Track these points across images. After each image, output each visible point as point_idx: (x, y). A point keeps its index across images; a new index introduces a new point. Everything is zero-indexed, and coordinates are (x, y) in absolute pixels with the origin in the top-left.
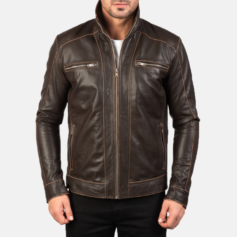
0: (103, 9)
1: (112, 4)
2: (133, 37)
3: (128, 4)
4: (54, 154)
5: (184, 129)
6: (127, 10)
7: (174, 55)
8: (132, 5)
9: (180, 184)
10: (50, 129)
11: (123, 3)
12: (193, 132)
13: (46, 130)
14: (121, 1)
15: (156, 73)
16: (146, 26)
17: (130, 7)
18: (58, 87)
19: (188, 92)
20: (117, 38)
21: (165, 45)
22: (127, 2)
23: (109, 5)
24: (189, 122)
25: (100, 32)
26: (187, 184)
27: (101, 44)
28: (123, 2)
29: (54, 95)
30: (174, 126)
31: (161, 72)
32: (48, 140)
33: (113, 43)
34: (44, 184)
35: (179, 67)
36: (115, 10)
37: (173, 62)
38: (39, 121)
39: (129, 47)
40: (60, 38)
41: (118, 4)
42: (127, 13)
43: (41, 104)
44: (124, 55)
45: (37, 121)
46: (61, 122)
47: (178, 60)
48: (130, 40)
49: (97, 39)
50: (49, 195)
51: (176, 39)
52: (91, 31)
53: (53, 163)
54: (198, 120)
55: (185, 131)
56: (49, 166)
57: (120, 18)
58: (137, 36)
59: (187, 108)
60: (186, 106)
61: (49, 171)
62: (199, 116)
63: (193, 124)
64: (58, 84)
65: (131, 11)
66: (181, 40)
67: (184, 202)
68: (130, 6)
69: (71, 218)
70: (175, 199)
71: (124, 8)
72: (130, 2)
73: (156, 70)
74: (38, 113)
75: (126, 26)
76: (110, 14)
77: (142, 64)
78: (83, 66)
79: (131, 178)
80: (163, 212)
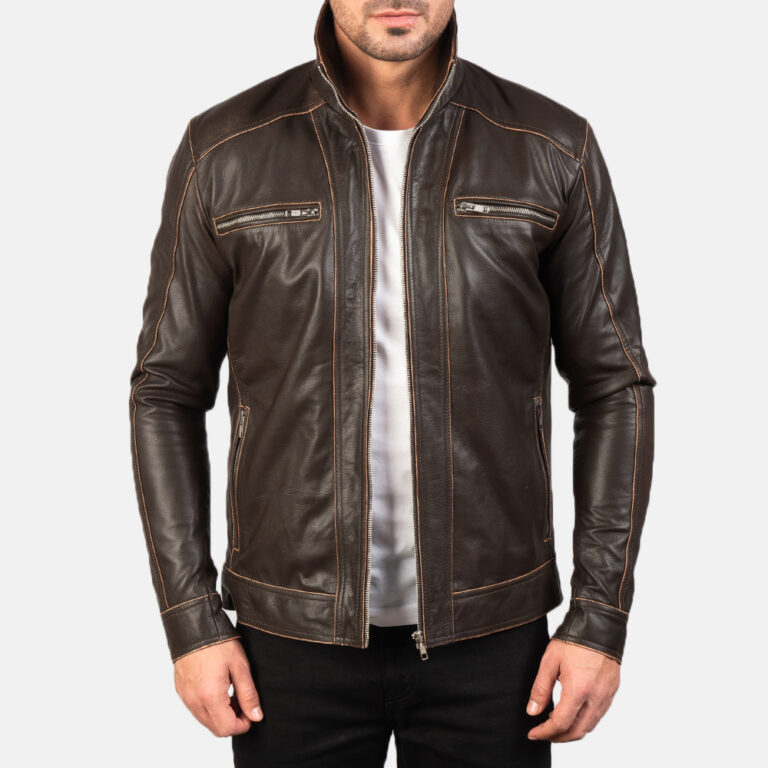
0: (341, 34)
1: (369, 16)
2: (442, 124)
3: (422, 12)
4: (191, 513)
5: (604, 413)
6: (418, 34)
7: (571, 177)
8: (432, 14)
9: (600, 592)
10: (173, 426)
11: (403, 10)
12: (635, 420)
13: (163, 432)
14: (397, 5)
15: (521, 235)
16: (481, 85)
17: (427, 21)
18: (200, 286)
19: (615, 298)
20: (387, 124)
21: (543, 143)
22: (416, 8)
23: (360, 19)
24: (623, 389)
25: (330, 105)
26: (621, 590)
27: (331, 143)
28: (406, 7)
29: (189, 312)
31: (535, 229)
32: (170, 465)
33: (374, 139)
34: (163, 608)
35: (588, 214)
36: (377, 35)
37: (569, 197)
38: (142, 399)
39: (432, 155)
40: (202, 129)
41: (388, 16)
42: (419, 43)
43: (145, 344)
44: (417, 180)
45: (135, 404)
47: (585, 194)
48: (432, 133)
49: (321, 129)
50: (180, 643)
51: (576, 127)
52: (301, 101)
53: (190, 539)
54: (648, 383)
55: (609, 419)
56: (177, 547)
57: (395, 58)
58: (453, 120)
59: (615, 348)
60: (612, 341)
61: (178, 563)
63: (634, 396)
64: (199, 277)
65: (433, 36)
66: (591, 131)
67: (613, 643)
68: (427, 19)
69: (256, 714)
70: (586, 639)
71: (408, 27)
72: (427, 6)
73: (520, 225)
74: (137, 376)
75: (415, 86)
76: (364, 50)
77: (479, 208)
78: (272, 215)
79: (458, 577)
80: (541, 682)
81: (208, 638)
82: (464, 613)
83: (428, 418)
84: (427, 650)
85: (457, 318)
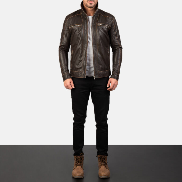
0: (84, 4)
1: (87, 2)
2: (96, 15)
3: (94, 2)
4: (66, 63)
5: (116, 51)
6: (93, 4)
7: (112, 22)
8: (95, 2)
9: (116, 72)
10: (64, 53)
11: (92, 1)
12: (120, 51)
13: (63, 54)
15: (106, 28)
16: (101, 11)
18: (67, 35)
19: (117, 37)
20: (90, 15)
21: (109, 18)
23: (86, 2)
24: (119, 48)
25: (83, 13)
26: (119, 72)
27: (83, 18)
29: (66, 39)
30: (113, 51)
31: (108, 28)
32: (63, 57)
33: (88, 17)
34: (62, 75)
35: (114, 27)
36: (89, 5)
37: (112, 24)
38: (60, 50)
39: (95, 19)
40: (68, 17)
41: (90, 2)
43: (61, 43)
45: (59, 50)
46: (68, 51)
47: (114, 24)
48: (95, 16)
49: (82, 16)
50: (64, 79)
51: (113, 17)
52: (79, 13)
53: (66, 66)
54: (121, 48)
55: (117, 52)
56: (64, 68)
57: (91, 7)
58: (98, 15)
59: (117, 43)
60: (117, 42)
61: (64, 69)
62: (122, 46)
63: (120, 49)
64: (67, 34)
66: (114, 17)
67: (117, 79)
69: (74, 87)
70: (114, 78)
72: (94, 1)
73: (106, 27)
74: (60, 47)
75: (93, 11)
76: (87, 6)
77: (101, 25)
78: (76, 26)
79: (99, 70)
80: (109, 83)
81: (68, 78)
82: (99, 74)
83: (95, 50)
84: (95, 78)
85: (98, 38)
